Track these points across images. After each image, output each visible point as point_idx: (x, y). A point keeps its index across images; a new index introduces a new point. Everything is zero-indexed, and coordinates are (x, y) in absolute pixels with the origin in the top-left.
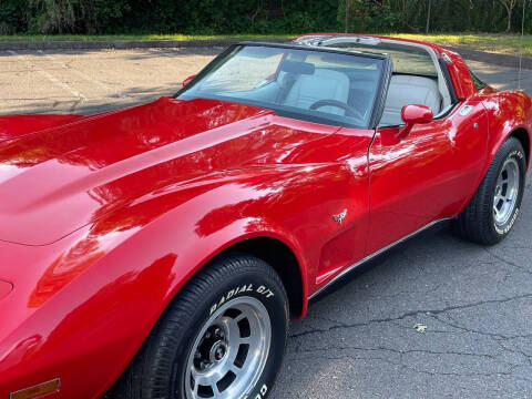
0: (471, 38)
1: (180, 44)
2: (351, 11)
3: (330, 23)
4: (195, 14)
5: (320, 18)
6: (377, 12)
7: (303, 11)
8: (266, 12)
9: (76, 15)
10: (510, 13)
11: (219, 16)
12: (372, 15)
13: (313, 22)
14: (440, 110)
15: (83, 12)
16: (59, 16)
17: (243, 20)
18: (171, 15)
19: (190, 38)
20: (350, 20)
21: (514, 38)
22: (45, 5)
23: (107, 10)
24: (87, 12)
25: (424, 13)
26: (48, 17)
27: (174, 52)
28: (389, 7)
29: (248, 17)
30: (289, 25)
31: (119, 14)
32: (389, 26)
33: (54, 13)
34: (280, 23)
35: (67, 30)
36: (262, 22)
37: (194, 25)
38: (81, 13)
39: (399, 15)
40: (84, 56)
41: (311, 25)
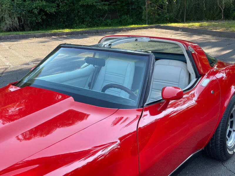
0: (205, 24)
1: (67, 34)
2: (149, 14)
3: (140, 19)
4: (76, 18)
5: (135, 17)
6: (160, 14)
7: (127, 14)
8: (110, 16)
9: (19, 22)
10: (223, 11)
11: (88, 19)
12: (159, 15)
13: (132, 20)
14: (189, 83)
15: (23, 20)
16: (11, 23)
17: (99, 20)
18: (65, 20)
19: (72, 30)
20: (149, 18)
21: (226, 23)
22: (4, 18)
23: (34, 19)
24: (24, 20)
25: (183, 13)
26: (6, 24)
27: (64, 37)
28: (166, 11)
29: (101, 18)
30: (120, 21)
31: (40, 20)
32: (167, 20)
33: (8, 22)
34: (116, 21)
35: (15, 29)
36: (108, 21)
37: (76, 23)
38: (22, 21)
39: (171, 14)
40: (18, 42)
41: (131, 21)
